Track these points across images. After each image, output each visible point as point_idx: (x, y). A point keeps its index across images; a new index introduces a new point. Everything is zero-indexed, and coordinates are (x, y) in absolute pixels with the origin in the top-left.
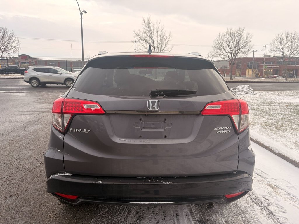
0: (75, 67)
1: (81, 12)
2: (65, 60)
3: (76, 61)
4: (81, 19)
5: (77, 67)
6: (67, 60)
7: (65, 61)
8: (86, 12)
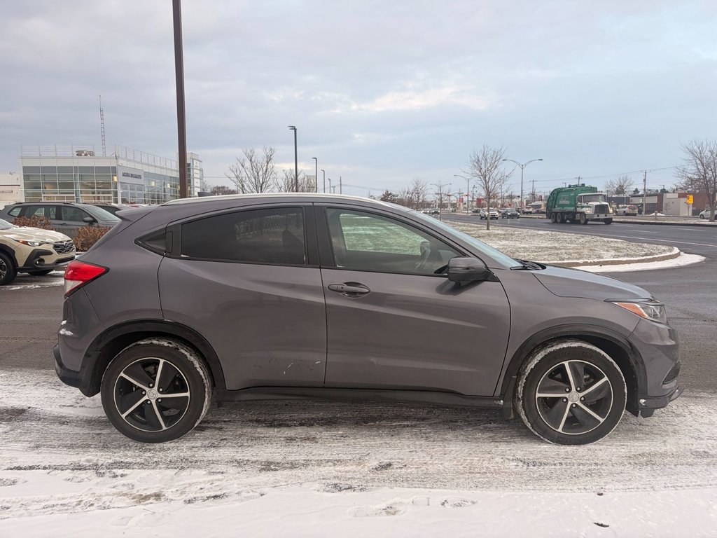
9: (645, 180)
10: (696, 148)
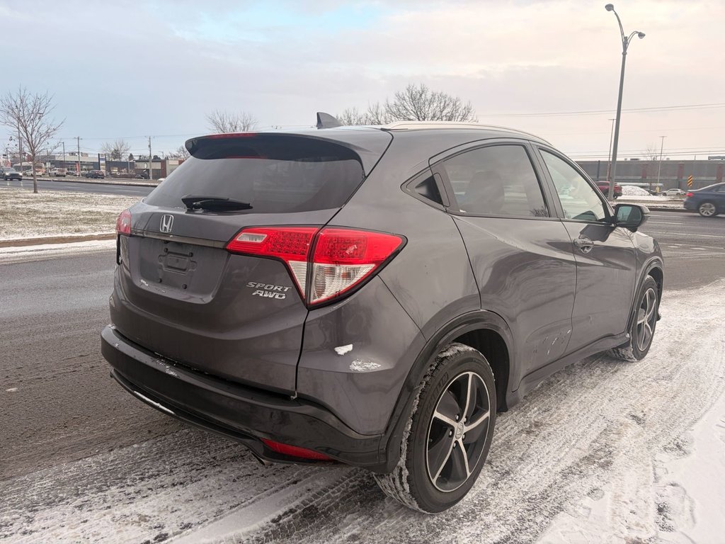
0: (619, 177)
1: (626, 38)
2: (597, 160)
3: (626, 162)
4: (624, 54)
5: (625, 178)
6: (601, 160)
7: (596, 162)
8: (641, 35)
9: (150, 146)
10: (218, 119)
